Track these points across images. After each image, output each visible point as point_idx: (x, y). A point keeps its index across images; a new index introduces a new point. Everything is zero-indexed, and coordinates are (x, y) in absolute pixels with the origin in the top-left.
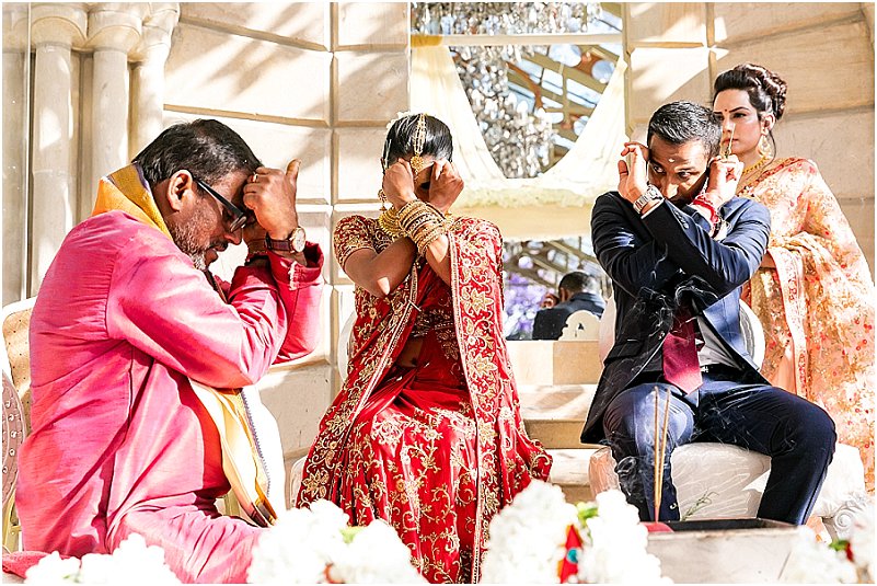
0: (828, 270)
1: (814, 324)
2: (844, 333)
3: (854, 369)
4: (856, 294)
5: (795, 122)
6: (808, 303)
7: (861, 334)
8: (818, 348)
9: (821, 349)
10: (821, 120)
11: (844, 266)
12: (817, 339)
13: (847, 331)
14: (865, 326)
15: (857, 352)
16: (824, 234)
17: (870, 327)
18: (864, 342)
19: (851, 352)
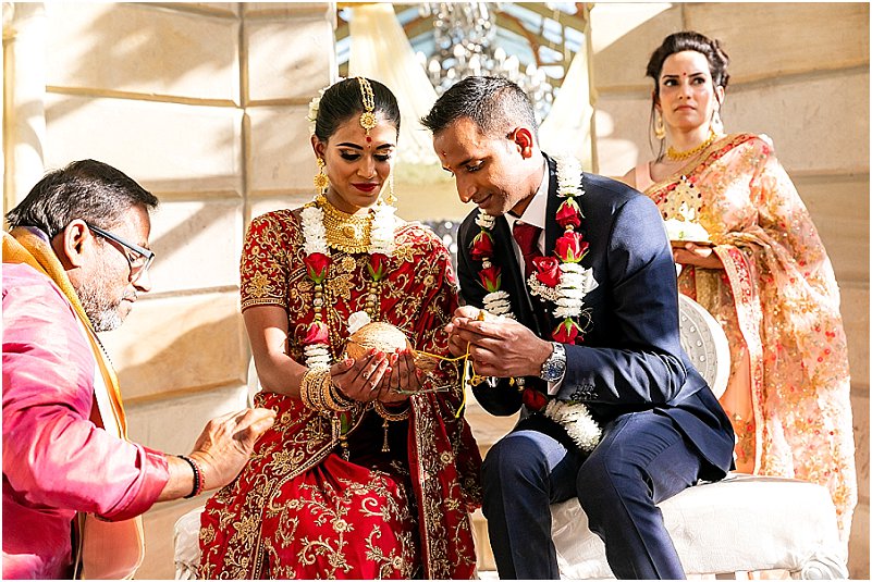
0: (784, 269)
1: (769, 330)
2: (803, 343)
3: (813, 384)
4: (816, 296)
5: (784, 87)
6: (763, 305)
7: (823, 343)
8: (774, 359)
9: (777, 360)
10: (815, 83)
11: (803, 263)
12: (772, 348)
13: (806, 340)
14: (827, 334)
15: (818, 364)
16: (780, 226)
17: (833, 335)
18: (827, 352)
19: (811, 364)
